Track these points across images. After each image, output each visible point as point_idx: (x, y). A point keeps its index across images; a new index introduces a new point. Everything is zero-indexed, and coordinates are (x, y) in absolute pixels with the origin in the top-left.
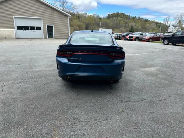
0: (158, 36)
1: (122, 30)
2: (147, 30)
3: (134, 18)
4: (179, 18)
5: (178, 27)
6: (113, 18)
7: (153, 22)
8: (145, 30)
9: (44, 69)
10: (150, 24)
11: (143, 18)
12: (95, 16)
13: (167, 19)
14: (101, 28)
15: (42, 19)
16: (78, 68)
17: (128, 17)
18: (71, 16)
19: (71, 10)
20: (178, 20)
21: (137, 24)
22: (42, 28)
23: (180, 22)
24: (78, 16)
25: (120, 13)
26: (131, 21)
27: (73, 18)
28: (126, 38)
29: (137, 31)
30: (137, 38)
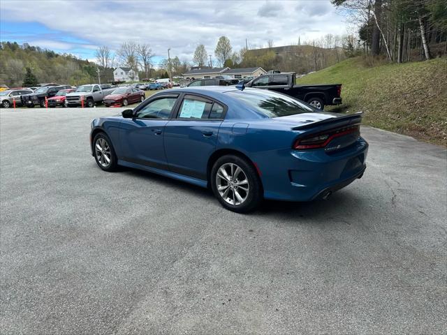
2: (60, 78)
3: (13, 47)
4: (128, 51)
5: (131, 71)
8: (57, 79)
11: (38, 48)
13: (104, 54)
20: (125, 55)
21: (28, 62)
23: (131, 60)
26: (8, 55)
28: (53, 101)
30: (90, 98)
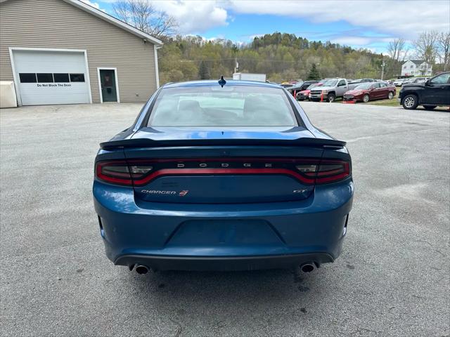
0: (383, 87)
1: (288, 75)
2: (349, 73)
3: (317, 46)
4: (426, 42)
5: (424, 64)
6: (267, 47)
7: (364, 53)
8: (346, 74)
9: (73, 207)
10: (356, 58)
11: (338, 45)
12: (222, 43)
13: (398, 46)
14: (237, 72)
15: (86, 53)
16: (177, 228)
17: (301, 43)
18: (160, 42)
19: (161, 29)
20: (423, 46)
21: (325, 59)
22: (87, 77)
23: (429, 50)
24: (181, 45)
25: (282, 34)
26: (310, 53)
27: (167, 49)
28: (302, 94)
29: (326, 75)
